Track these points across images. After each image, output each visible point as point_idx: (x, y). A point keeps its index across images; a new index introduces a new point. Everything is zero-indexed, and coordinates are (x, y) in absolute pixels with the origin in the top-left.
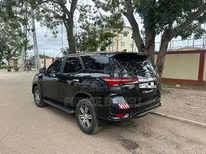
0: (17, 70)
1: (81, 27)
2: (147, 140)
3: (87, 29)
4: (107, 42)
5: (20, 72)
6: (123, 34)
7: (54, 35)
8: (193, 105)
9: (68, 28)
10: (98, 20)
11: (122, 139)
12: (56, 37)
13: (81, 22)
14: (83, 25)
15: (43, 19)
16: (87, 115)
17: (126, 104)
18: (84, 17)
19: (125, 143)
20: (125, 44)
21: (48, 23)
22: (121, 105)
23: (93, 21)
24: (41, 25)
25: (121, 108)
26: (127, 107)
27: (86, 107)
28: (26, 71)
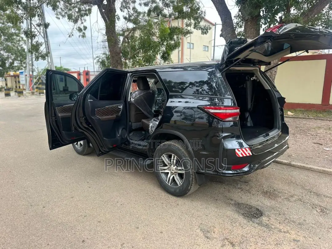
0: (20, 93)
1: (125, 18)
2: (273, 202)
3: (135, 22)
4: (173, 42)
5: (27, 96)
6: (201, 30)
7: (81, 34)
8: (327, 144)
9: (108, 21)
10: (154, 5)
11: (233, 202)
12: (84, 36)
13: (126, 10)
14: (129, 14)
15: (60, 5)
16: (176, 167)
17: (247, 149)
18: (130, 2)
19: (240, 209)
20: (194, 45)
21: (69, 13)
22: (239, 151)
23: (145, 7)
24: (58, 16)
25: (239, 156)
26: (249, 153)
27: (173, 155)
28: (36, 95)
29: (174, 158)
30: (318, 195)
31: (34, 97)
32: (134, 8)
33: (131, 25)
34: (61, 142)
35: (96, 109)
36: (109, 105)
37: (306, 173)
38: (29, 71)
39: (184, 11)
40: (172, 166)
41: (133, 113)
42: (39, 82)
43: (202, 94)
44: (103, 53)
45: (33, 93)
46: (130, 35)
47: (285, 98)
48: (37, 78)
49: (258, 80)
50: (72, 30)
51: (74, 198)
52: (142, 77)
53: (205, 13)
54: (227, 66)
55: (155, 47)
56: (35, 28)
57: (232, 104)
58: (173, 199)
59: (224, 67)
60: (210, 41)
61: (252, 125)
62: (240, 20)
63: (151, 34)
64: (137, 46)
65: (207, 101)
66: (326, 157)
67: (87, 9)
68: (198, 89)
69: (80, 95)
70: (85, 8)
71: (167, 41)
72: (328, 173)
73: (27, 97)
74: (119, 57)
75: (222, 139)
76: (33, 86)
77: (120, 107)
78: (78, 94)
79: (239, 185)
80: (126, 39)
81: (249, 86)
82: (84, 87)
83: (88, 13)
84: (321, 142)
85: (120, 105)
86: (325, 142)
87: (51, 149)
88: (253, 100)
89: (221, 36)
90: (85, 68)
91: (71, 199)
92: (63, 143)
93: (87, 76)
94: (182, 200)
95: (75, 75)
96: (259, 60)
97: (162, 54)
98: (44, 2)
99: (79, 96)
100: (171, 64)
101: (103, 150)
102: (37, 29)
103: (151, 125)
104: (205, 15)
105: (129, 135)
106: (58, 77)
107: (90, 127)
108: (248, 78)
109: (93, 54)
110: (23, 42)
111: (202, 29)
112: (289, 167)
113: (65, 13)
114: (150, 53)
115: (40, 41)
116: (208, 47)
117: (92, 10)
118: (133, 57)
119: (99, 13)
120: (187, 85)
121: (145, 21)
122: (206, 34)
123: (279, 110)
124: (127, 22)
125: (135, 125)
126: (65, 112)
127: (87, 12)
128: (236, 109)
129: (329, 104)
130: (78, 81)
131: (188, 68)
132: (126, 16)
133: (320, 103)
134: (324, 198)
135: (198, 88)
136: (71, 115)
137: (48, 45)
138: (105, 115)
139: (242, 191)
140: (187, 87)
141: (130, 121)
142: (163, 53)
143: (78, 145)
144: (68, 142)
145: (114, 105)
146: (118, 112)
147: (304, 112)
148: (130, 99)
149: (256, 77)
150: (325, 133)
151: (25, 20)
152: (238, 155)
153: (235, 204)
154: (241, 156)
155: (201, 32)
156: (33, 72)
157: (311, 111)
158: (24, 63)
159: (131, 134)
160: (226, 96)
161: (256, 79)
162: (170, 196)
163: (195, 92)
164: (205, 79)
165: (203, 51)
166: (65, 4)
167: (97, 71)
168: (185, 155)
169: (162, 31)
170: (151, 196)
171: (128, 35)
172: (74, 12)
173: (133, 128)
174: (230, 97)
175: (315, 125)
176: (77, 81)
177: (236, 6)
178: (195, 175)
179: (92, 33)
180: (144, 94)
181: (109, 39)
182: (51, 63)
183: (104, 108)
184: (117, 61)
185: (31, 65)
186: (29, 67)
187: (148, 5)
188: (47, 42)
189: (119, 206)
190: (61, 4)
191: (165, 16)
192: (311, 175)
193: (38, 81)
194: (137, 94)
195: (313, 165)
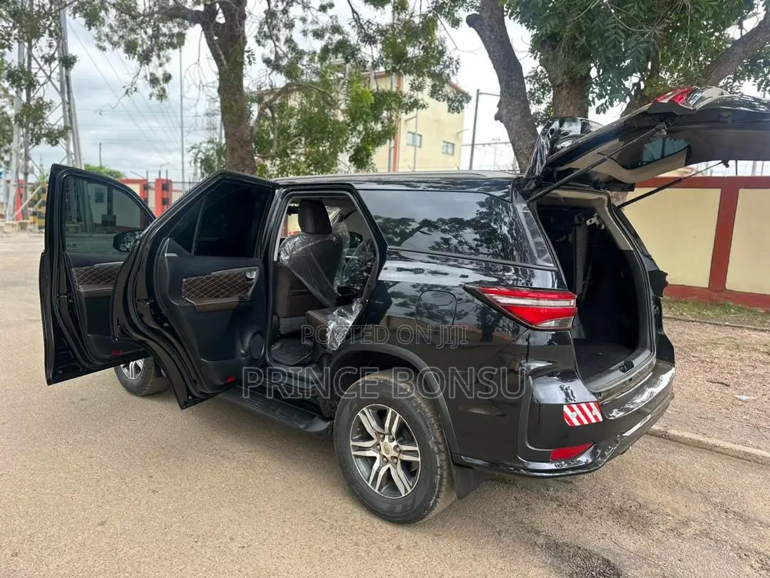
1: (267, 61)
2: (642, 540)
3: (291, 71)
4: (379, 127)
5: (5, 233)
6: (448, 102)
7: (156, 91)
8: (739, 386)
9: (225, 63)
10: (337, 37)
11: (541, 540)
12: (162, 96)
13: (270, 43)
14: (277, 52)
15: (108, 17)
16: (395, 443)
17: (592, 405)
18: (281, 25)
19: (563, 561)
20: (424, 138)
21: (130, 38)
22: (573, 410)
23: (316, 40)
24: (101, 44)
25: (572, 423)
26: (596, 417)
27: (391, 410)
28: (31, 231)
29: (393, 420)
30: (746, 520)
31: (24, 235)
32: (289, 41)
33: (280, 81)
34: (82, 361)
35: (184, 280)
36: (222, 270)
37: (706, 457)
38: (17, 172)
39: (409, 56)
40: (386, 440)
41: (284, 291)
42: (41, 200)
43: (460, 252)
44: (206, 140)
45: (23, 227)
46: (277, 102)
47: (666, 274)
48: (36, 191)
49: (603, 227)
50: (134, 78)
51: (106, 526)
52: (310, 201)
53: (458, 63)
54: (539, 187)
55: (336, 135)
56: (41, 68)
57: (553, 285)
58: (383, 529)
59: (531, 188)
60: (458, 133)
61: (583, 336)
62: (536, 86)
63: (328, 103)
64: (292, 128)
65: (473, 269)
66: (745, 417)
67: (174, 32)
68: (445, 237)
69: (141, 240)
70: (170, 30)
71: (366, 122)
72: (757, 460)
73: (7, 235)
74: (248, 151)
75: (530, 377)
76: (25, 207)
77: (251, 274)
78: (137, 237)
79: (551, 489)
80: (268, 111)
81: (580, 241)
82: (155, 218)
83: (176, 42)
84: (726, 379)
85: (250, 271)
86: (735, 380)
87: (50, 382)
88: (589, 274)
89: (498, 117)
90: (160, 172)
91: (99, 528)
92: (86, 365)
93: (165, 192)
94: (408, 534)
95: (136, 189)
96: (610, 176)
97: (352, 152)
98: (66, 6)
99: (138, 242)
100: (371, 173)
101: (196, 391)
102: (44, 71)
103: (332, 325)
104: (457, 69)
105: (269, 351)
106: (91, 189)
107: (165, 328)
108: (580, 220)
109: (182, 141)
110: (6, 100)
111: (449, 99)
112: (664, 440)
113: (120, 37)
114: (325, 147)
115: (46, 99)
116: (453, 145)
117: (186, 37)
118: (283, 154)
119: (204, 40)
120: (415, 225)
121: (314, 73)
122: (459, 113)
123: (652, 302)
124: (272, 72)
125: (286, 325)
126: (98, 283)
127: (175, 40)
128: (568, 298)
129: (725, 289)
130: (142, 204)
131: (419, 185)
132: (269, 55)
133: (706, 286)
134: (761, 528)
135: (447, 236)
136: (114, 290)
137: (69, 110)
138: (210, 296)
139: (560, 506)
140: (414, 231)
141: (274, 313)
142: (354, 150)
143: (128, 369)
144: (99, 363)
145: (236, 270)
146: (246, 288)
147: (672, 305)
148: (279, 254)
149: (599, 217)
150: (729, 357)
151: (16, 41)
152: (569, 420)
153: (548, 547)
154: (577, 423)
155: (447, 108)
156: (26, 174)
157: (686, 303)
158: (6, 152)
159: (276, 347)
160: (540, 262)
161: (598, 223)
162: (377, 522)
163: (438, 244)
164: (469, 215)
165: (443, 153)
166: (120, 16)
167: (190, 183)
168: (425, 412)
169: (357, 99)
170: (324, 521)
171: (271, 101)
172: (143, 37)
173: (282, 331)
174: (552, 265)
175: (704, 337)
176: (139, 205)
177: (530, 54)
178: (449, 467)
179: (185, 89)
180: (315, 244)
181: (226, 107)
182: (75, 154)
183: (208, 278)
184: (243, 160)
185: (23, 157)
186: (17, 162)
187: (323, 37)
188: (69, 103)
189: (235, 550)
190: (110, 16)
191: (362, 64)
192: (719, 465)
193: (39, 198)
194: (297, 244)
195: (720, 438)
